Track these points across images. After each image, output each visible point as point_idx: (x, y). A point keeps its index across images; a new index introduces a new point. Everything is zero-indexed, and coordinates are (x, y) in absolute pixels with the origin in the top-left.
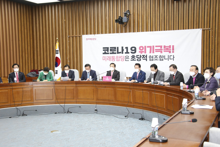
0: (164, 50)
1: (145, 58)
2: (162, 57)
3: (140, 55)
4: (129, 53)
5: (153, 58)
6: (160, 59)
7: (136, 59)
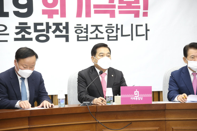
0: (119, 7)
1: (61, 31)
2: (115, 29)
3: (47, 24)
4: (6, 15)
5: (87, 32)
6: (109, 37)
7: (34, 35)
